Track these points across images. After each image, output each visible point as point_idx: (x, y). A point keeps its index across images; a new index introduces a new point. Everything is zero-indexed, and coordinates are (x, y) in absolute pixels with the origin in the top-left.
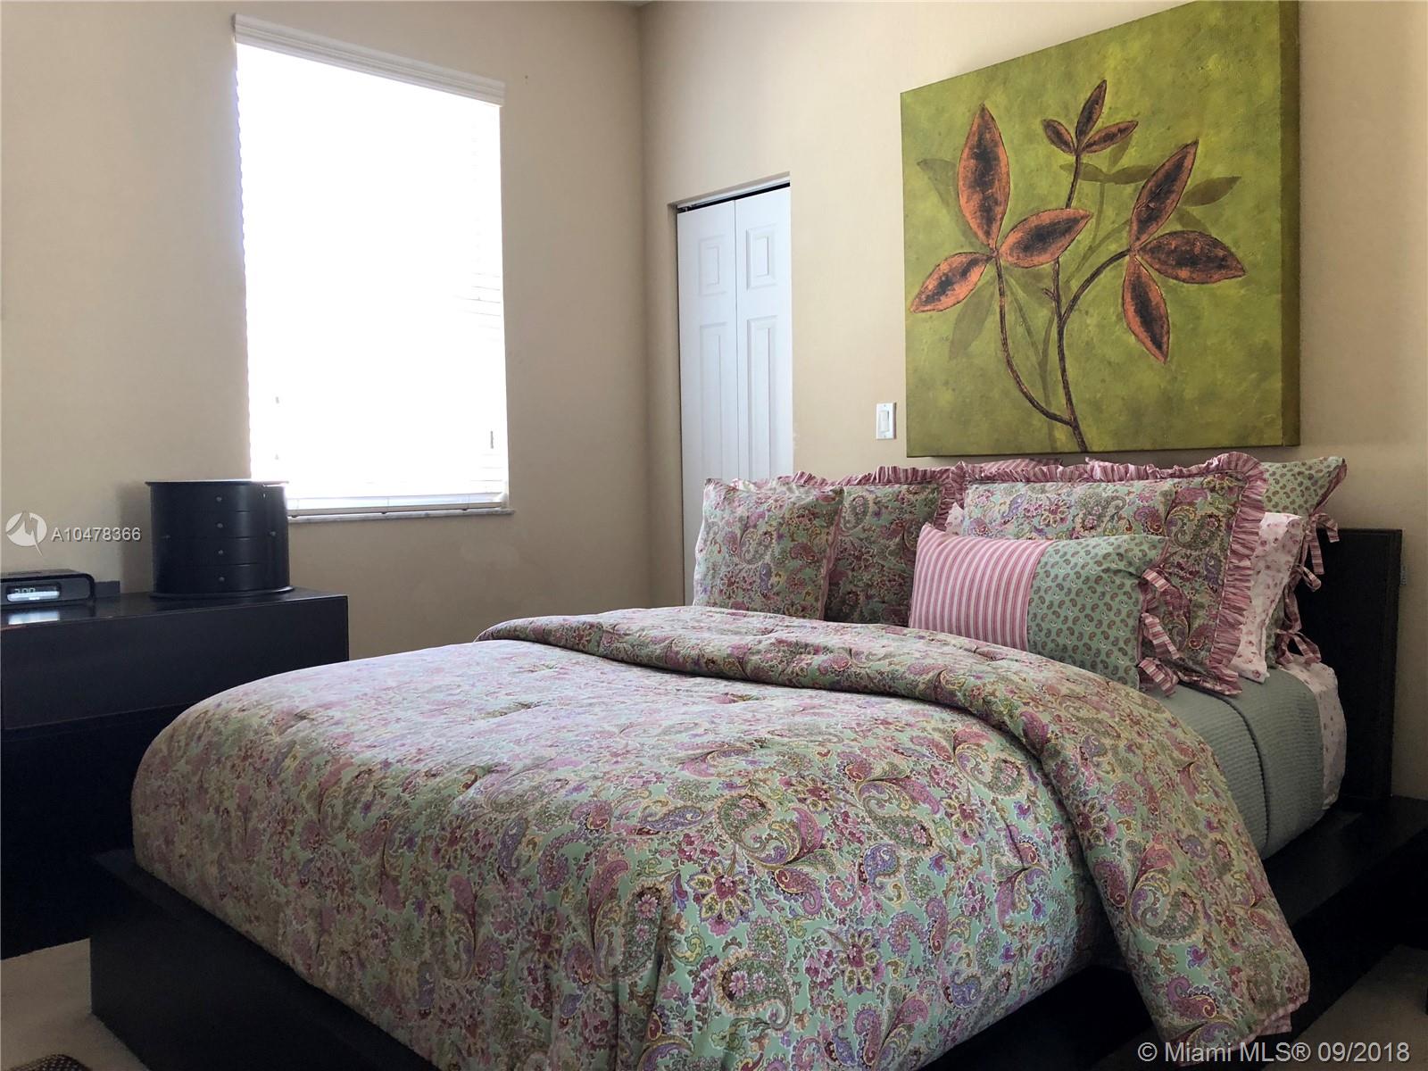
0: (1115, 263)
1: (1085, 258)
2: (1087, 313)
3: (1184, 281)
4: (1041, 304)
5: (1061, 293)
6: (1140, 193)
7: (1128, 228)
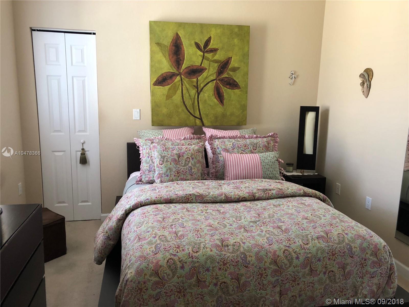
0: (212, 82)
1: (205, 79)
2: (205, 93)
3: (228, 88)
4: (193, 89)
5: (198, 87)
6: (219, 66)
7: (216, 74)
